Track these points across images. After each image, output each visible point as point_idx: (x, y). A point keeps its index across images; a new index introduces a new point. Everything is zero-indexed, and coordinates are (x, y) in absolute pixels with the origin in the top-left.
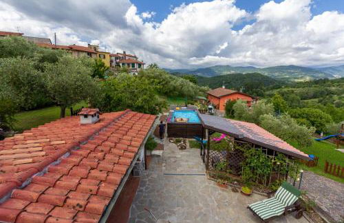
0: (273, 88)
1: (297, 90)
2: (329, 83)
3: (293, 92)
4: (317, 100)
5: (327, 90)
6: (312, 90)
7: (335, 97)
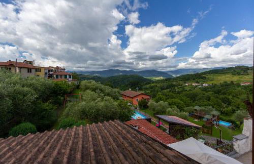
0: (146, 84)
1: (158, 85)
2: (172, 80)
3: (156, 86)
4: (168, 90)
5: (172, 84)
6: (165, 84)
7: (176, 88)
